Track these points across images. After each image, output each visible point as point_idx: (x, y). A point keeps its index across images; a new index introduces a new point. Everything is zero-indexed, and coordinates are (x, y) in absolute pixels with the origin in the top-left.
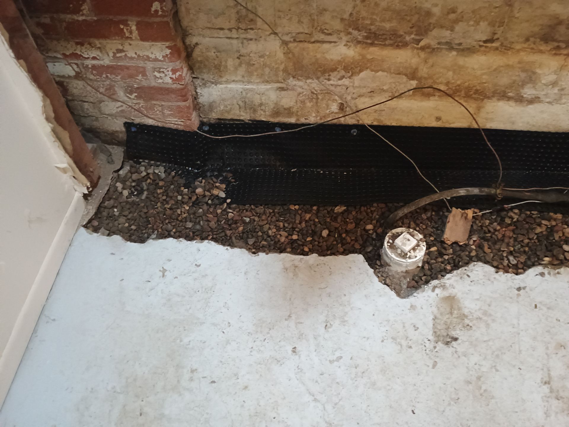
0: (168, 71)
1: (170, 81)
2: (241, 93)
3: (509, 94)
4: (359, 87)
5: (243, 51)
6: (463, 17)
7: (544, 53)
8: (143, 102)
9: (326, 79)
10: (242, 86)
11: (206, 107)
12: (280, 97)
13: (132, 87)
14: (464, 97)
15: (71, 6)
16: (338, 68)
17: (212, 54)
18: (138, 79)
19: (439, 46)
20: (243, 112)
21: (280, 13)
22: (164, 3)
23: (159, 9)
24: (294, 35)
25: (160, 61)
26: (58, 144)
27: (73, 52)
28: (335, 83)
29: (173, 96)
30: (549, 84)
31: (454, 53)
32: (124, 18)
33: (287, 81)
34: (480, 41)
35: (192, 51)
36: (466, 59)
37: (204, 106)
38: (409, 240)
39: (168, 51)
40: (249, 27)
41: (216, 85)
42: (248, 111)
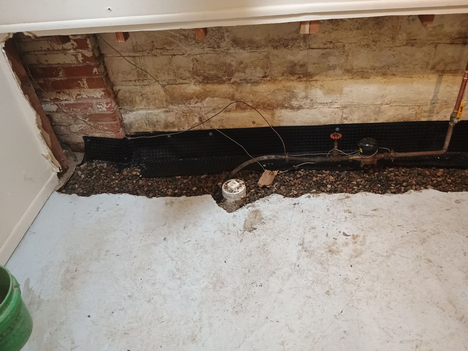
0: (104, 104)
1: (105, 110)
2: (146, 115)
3: (285, 105)
4: (207, 107)
5: (143, 92)
6: (247, 66)
7: (294, 81)
8: (92, 123)
9: (188, 104)
10: (146, 112)
11: (128, 125)
12: (167, 116)
13: (86, 115)
14: (263, 109)
15: (54, 73)
16: (193, 97)
17: (127, 95)
18: (89, 110)
19: (241, 82)
20: (149, 127)
21: (159, 71)
22: (99, 68)
23: (97, 71)
24: (167, 81)
25: (100, 99)
26: (43, 141)
27: (55, 98)
28: (194, 106)
29: (108, 118)
30: (303, 97)
31: (249, 84)
32: (80, 77)
33: (169, 106)
34: (260, 77)
35: (117, 94)
36: (257, 87)
37: (127, 125)
38: (235, 183)
39: (103, 93)
40: (144, 79)
41: (132, 112)
42: (151, 126)
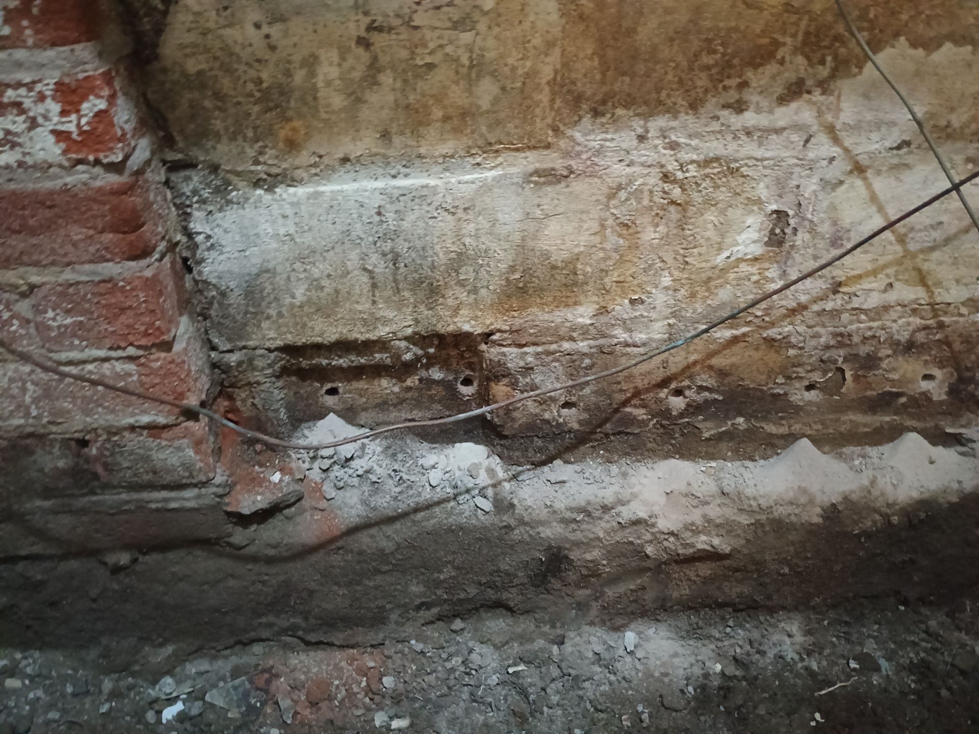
1: (55, 152)
2: (379, 214)
9: (726, 106)
10: (380, 184)
11: (232, 298)
12: (538, 213)
16: (777, 44)
17: (246, 34)
20: (387, 301)
28: (763, 120)
33: (569, 132)
37: (223, 294)
41: (270, 189)
42: (406, 294)
